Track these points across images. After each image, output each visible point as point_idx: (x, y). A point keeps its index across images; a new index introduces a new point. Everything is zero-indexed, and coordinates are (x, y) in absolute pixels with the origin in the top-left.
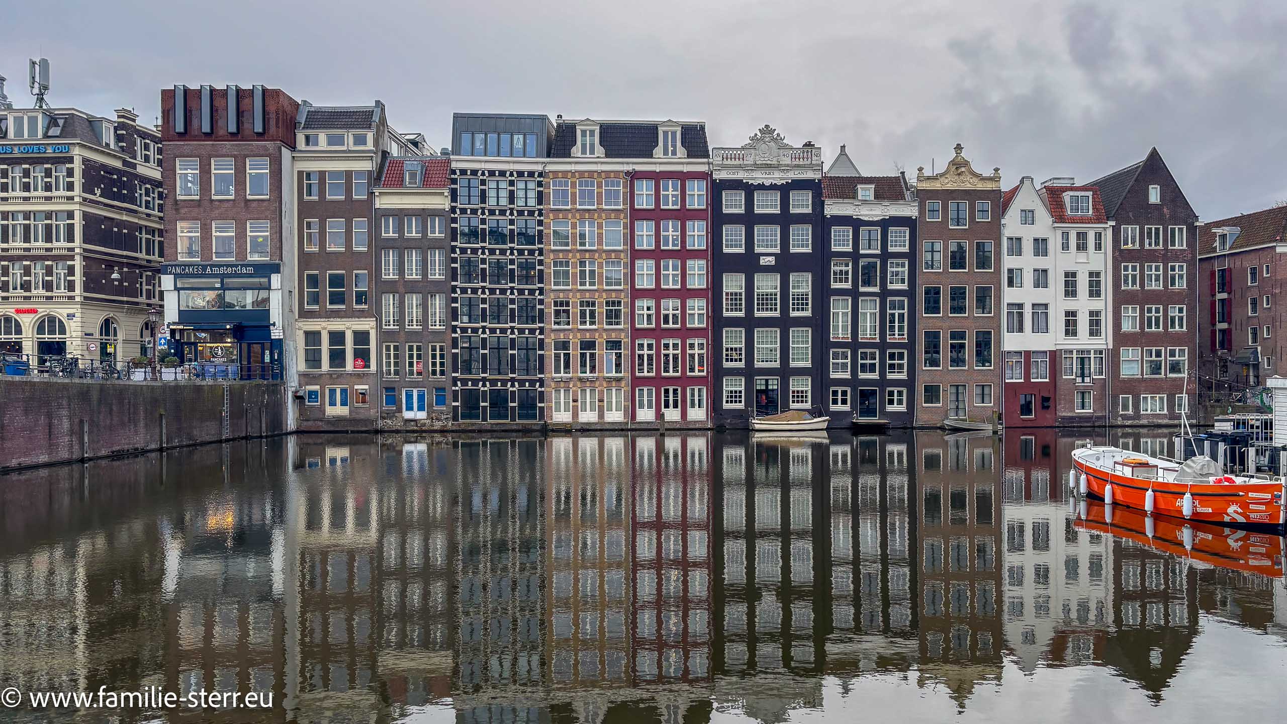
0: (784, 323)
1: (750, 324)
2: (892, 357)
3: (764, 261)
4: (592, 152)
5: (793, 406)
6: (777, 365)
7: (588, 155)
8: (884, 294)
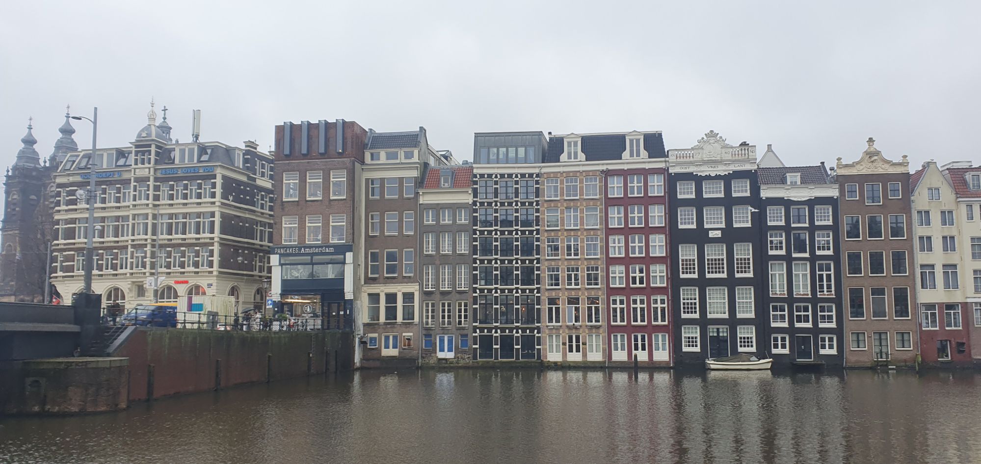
0: (731, 283)
1: (703, 284)
2: (823, 310)
3: (712, 234)
4: (576, 157)
5: (740, 350)
6: (726, 316)
7: (573, 160)
8: (813, 259)
